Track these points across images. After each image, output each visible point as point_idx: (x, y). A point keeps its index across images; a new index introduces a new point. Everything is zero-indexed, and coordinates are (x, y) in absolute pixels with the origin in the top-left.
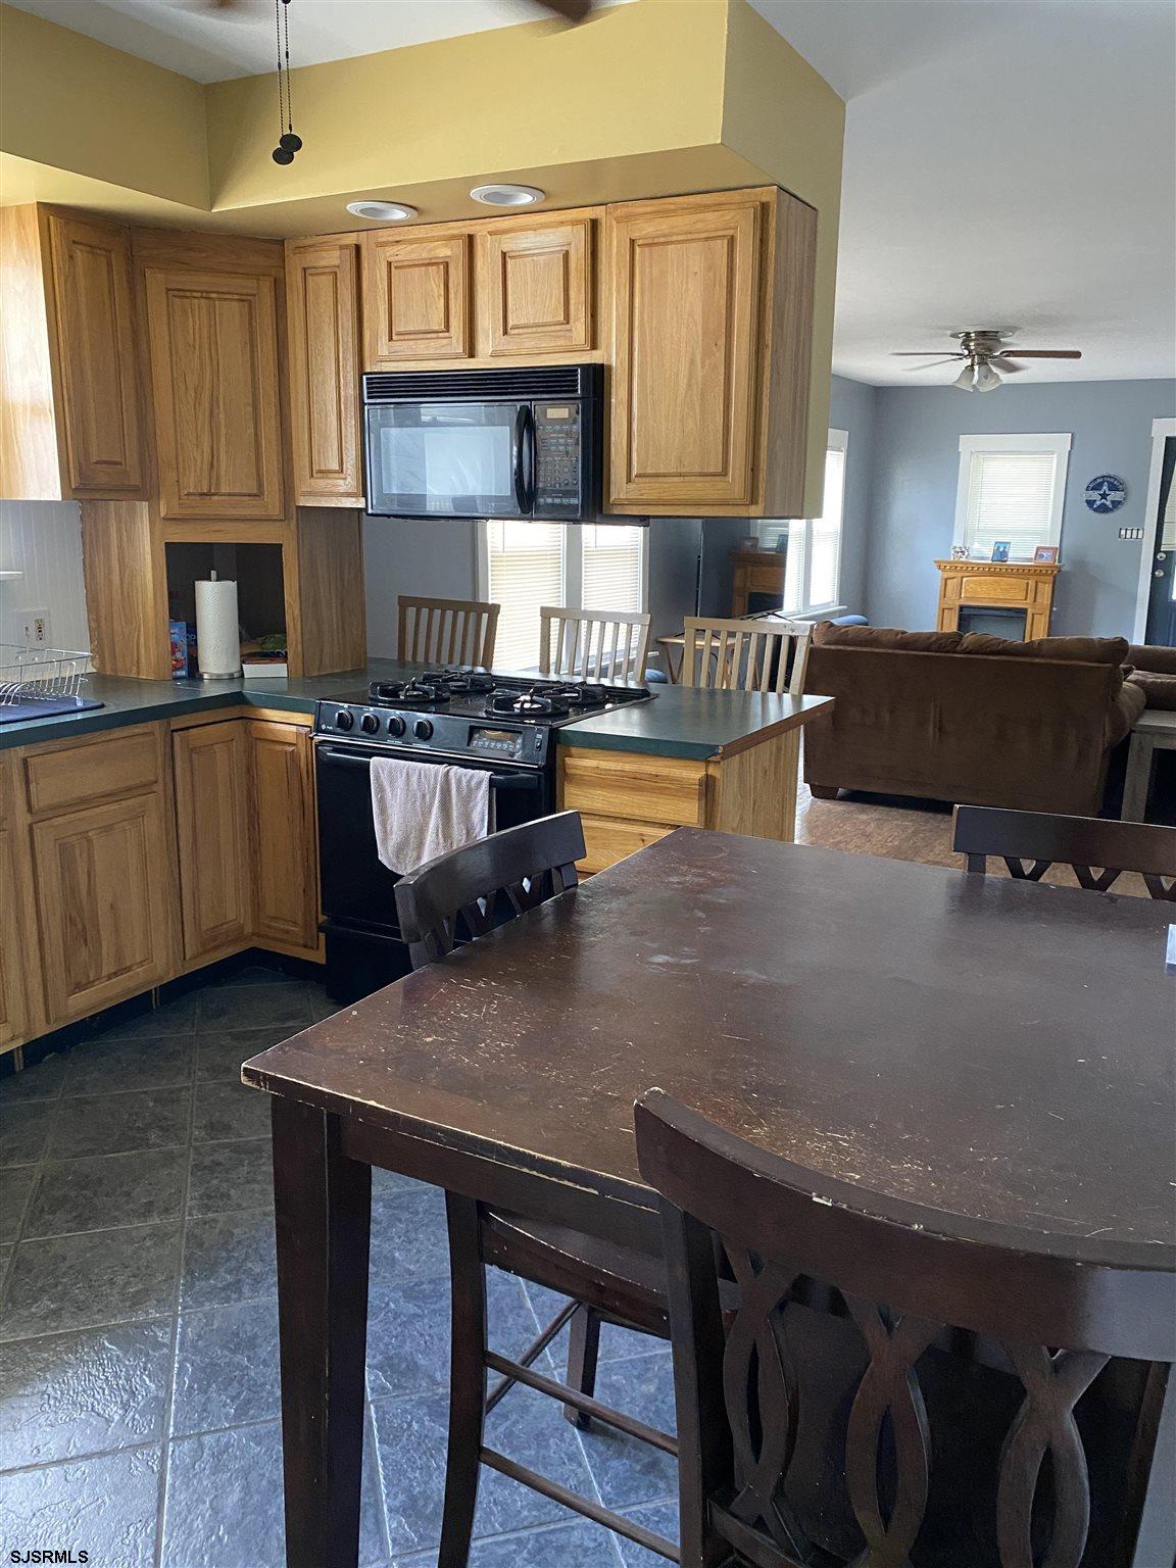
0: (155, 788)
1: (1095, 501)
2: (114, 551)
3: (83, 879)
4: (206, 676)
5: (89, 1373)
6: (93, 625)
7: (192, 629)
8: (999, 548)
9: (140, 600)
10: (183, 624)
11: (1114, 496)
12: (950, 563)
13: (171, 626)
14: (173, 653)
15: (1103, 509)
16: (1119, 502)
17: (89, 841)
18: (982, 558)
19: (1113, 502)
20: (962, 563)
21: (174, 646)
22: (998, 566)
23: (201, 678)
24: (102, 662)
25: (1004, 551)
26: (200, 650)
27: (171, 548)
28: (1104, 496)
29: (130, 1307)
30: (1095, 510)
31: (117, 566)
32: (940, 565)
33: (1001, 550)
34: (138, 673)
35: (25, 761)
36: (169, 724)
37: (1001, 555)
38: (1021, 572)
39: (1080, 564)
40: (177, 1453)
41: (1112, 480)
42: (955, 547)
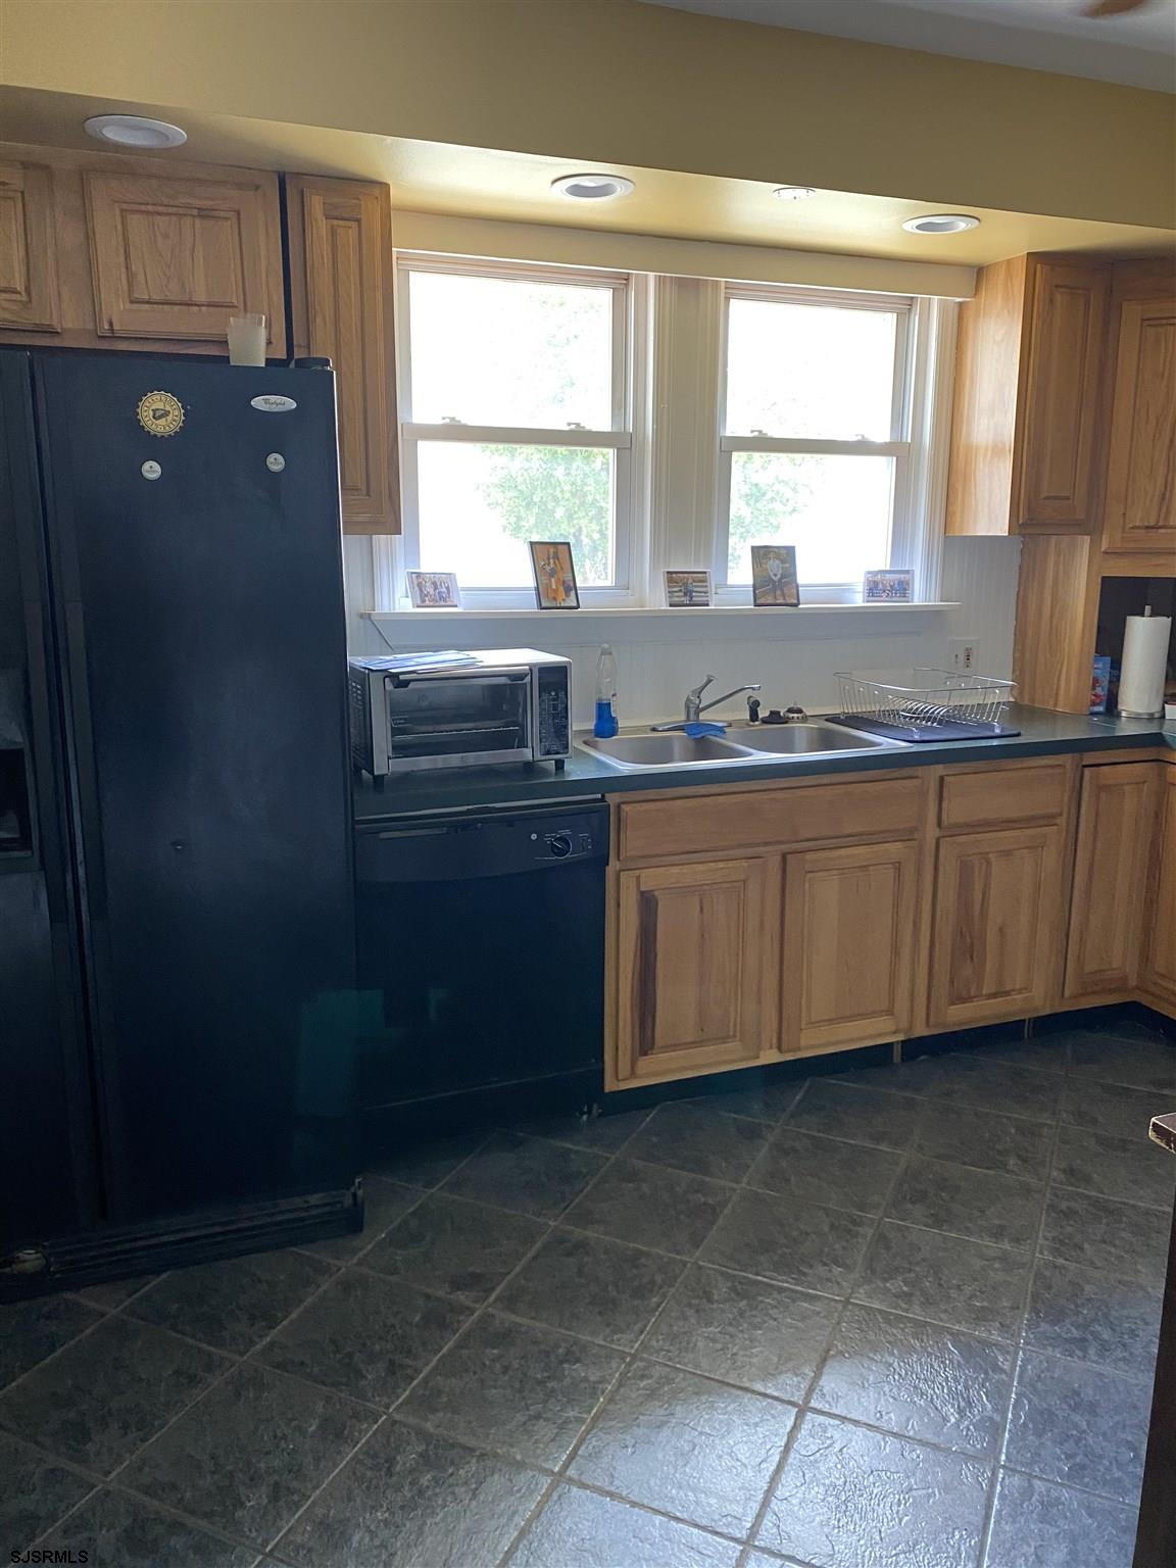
0: (1058, 821)
2: (1049, 582)
3: (978, 896)
4: (1124, 714)
5: (932, 1366)
6: (1017, 655)
7: (1116, 665)
9: (1068, 635)
10: (1108, 659)
13: (1096, 661)
14: (1094, 688)
17: (989, 863)
21: (1096, 681)
23: (1119, 716)
24: (1021, 693)
26: (1121, 687)
27: (1108, 583)
29: (974, 1319)
31: (1049, 598)
34: (1056, 705)
35: (942, 779)
36: (1082, 759)
40: (1007, 1481)
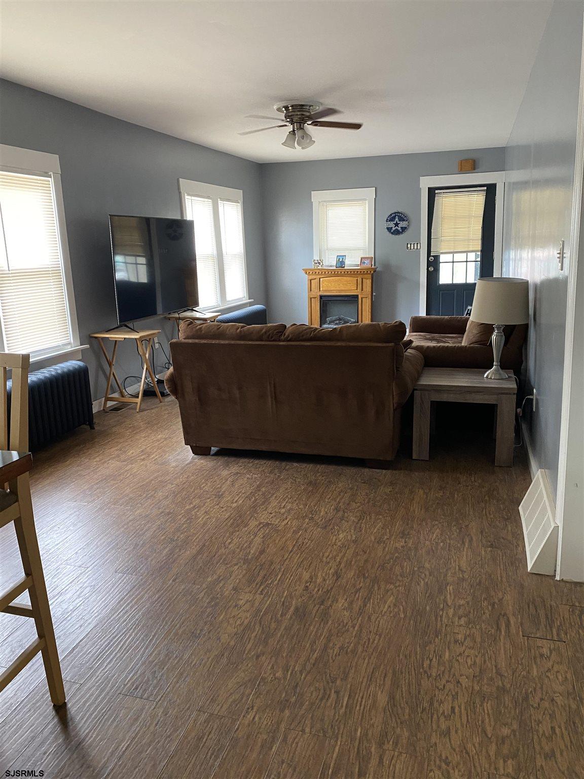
1: (392, 228)
8: (339, 259)
11: (403, 224)
12: (311, 270)
15: (397, 233)
16: (405, 228)
18: (331, 266)
19: (402, 228)
20: (319, 269)
22: (340, 270)
25: (342, 261)
28: (397, 225)
30: (392, 233)
32: (306, 271)
33: (341, 260)
37: (341, 263)
38: (352, 273)
39: (387, 267)
41: (401, 215)
42: (315, 260)
